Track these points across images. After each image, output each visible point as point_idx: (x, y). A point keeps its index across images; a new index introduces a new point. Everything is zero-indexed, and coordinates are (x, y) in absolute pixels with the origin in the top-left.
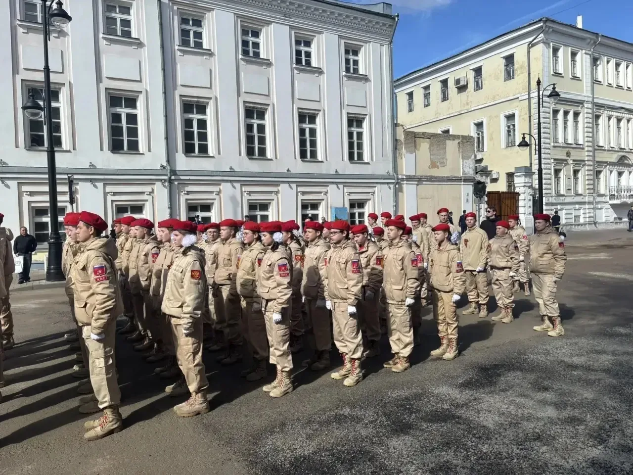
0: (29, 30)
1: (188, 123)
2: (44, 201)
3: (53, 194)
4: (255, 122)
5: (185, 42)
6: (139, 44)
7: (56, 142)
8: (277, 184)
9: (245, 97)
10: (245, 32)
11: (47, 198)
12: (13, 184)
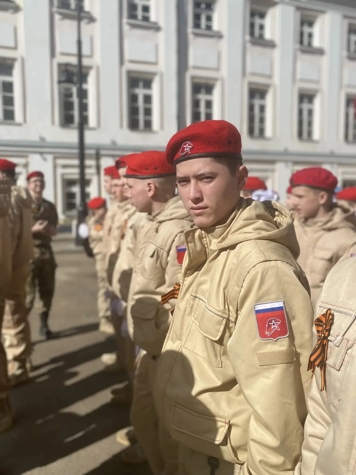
0: (65, 16)
2: (74, 173)
3: (82, 167)
5: (197, 25)
6: (157, 28)
7: (84, 120)
10: (253, 14)
11: (76, 171)
12: (50, 158)
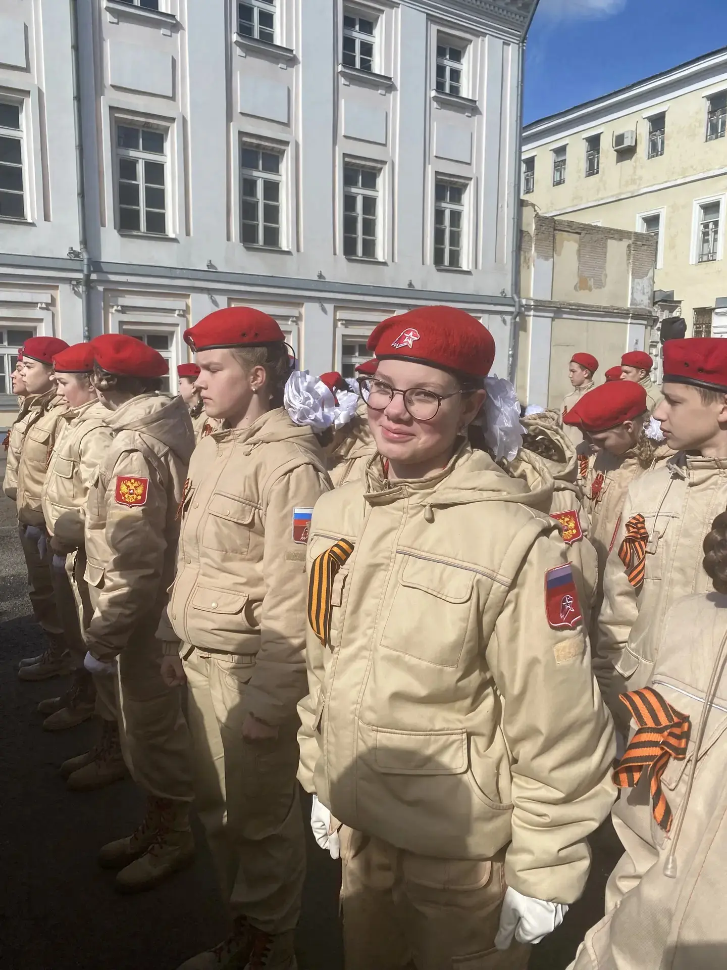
1: (126, 168)
4: (260, 176)
8: (297, 302)
9: (241, 124)
